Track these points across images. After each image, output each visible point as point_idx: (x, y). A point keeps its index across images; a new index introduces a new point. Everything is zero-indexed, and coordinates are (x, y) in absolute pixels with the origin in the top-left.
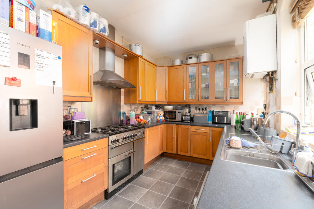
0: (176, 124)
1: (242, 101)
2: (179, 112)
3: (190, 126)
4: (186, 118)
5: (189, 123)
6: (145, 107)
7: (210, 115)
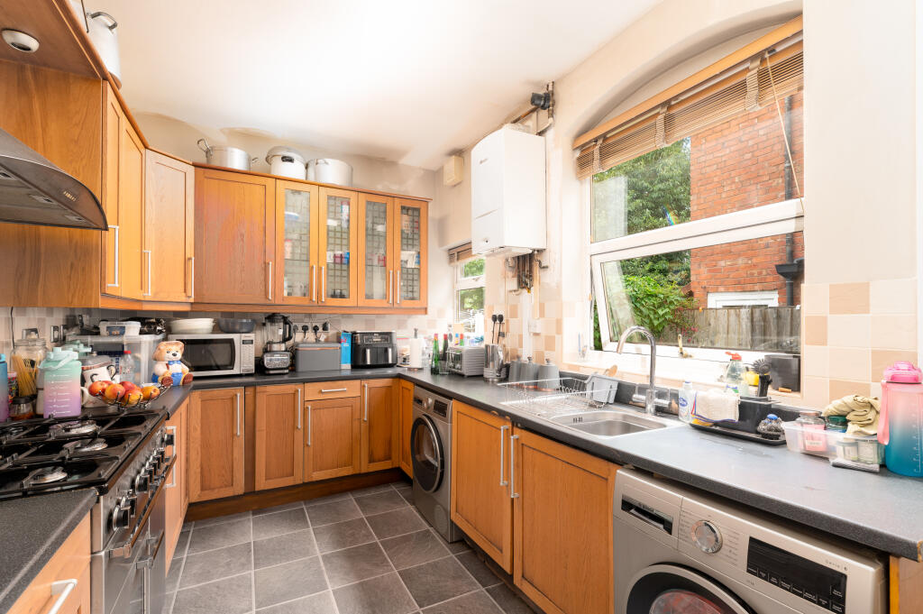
0: (246, 386)
1: (425, 306)
2: (244, 342)
3: (302, 385)
4: (276, 360)
5: (286, 378)
6: (66, 327)
7: (346, 345)
